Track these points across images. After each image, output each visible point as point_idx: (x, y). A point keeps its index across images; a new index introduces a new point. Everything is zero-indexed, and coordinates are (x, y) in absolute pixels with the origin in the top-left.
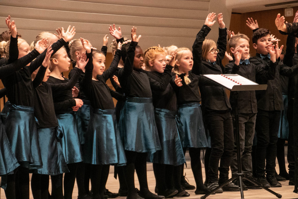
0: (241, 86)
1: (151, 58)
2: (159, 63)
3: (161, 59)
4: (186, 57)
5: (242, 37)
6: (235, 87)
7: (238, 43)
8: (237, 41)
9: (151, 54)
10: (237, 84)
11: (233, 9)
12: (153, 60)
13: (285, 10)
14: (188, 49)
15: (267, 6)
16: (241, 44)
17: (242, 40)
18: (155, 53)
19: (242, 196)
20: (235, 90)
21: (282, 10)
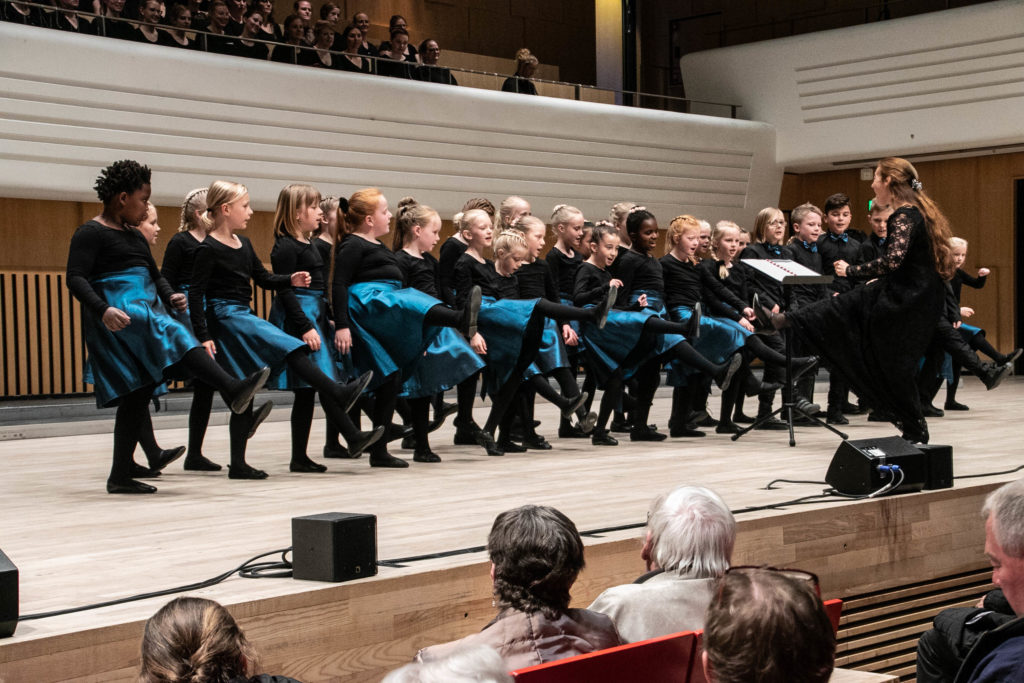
0: (796, 277)
1: (678, 232)
2: (688, 240)
3: (691, 236)
4: (728, 238)
5: (812, 210)
6: (786, 278)
7: (805, 219)
8: (805, 216)
9: (678, 226)
10: (789, 274)
11: (786, 168)
12: (680, 236)
13: (862, 171)
14: (735, 225)
15: (835, 164)
16: (810, 221)
17: (812, 214)
18: (685, 225)
19: (792, 436)
20: (788, 283)
21: (857, 171)
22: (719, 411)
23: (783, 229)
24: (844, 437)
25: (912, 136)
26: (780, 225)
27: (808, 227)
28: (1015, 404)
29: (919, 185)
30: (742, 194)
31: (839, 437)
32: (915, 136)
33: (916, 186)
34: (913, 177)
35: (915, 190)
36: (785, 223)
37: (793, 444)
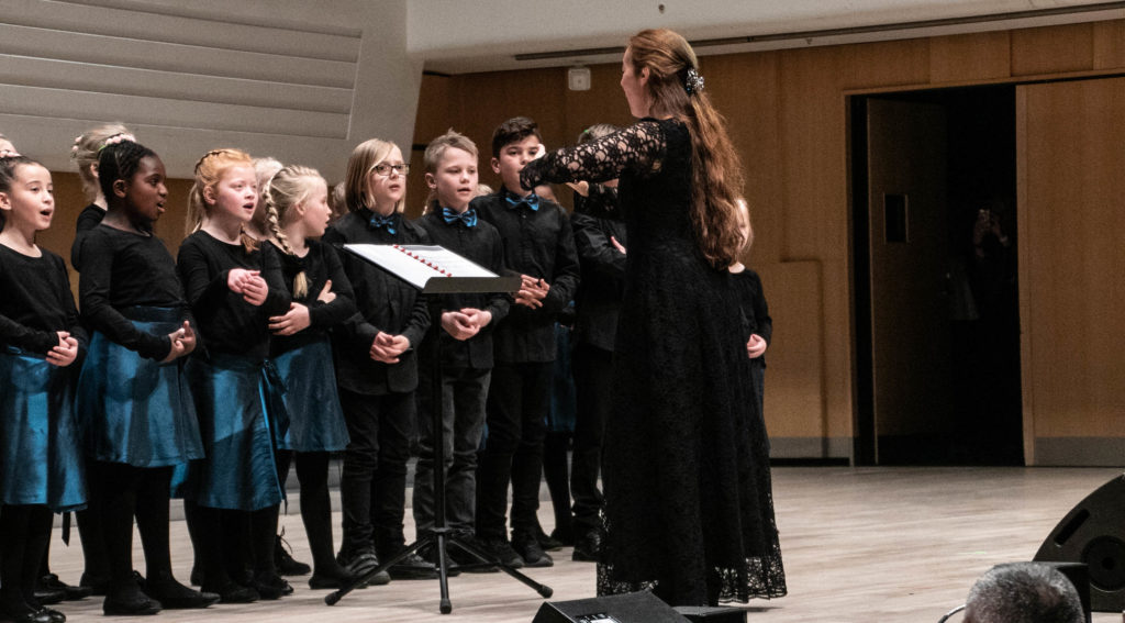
0: (450, 280)
1: (210, 180)
2: (233, 192)
3: (237, 181)
6: (432, 281)
10: (438, 274)
11: (427, 63)
12: (215, 187)
13: (570, 72)
15: (520, 57)
16: (450, 165)
17: (453, 151)
18: (219, 164)
19: (444, 592)
20: (434, 291)
21: (562, 72)
22: (306, 544)
23: (402, 180)
24: (545, 592)
25: (661, 8)
26: (395, 171)
27: (448, 177)
28: (857, 522)
29: (700, 82)
30: (341, 111)
31: (533, 593)
32: (666, 9)
33: (694, 82)
34: (689, 65)
35: (692, 91)
36: (406, 170)
37: (446, 609)
